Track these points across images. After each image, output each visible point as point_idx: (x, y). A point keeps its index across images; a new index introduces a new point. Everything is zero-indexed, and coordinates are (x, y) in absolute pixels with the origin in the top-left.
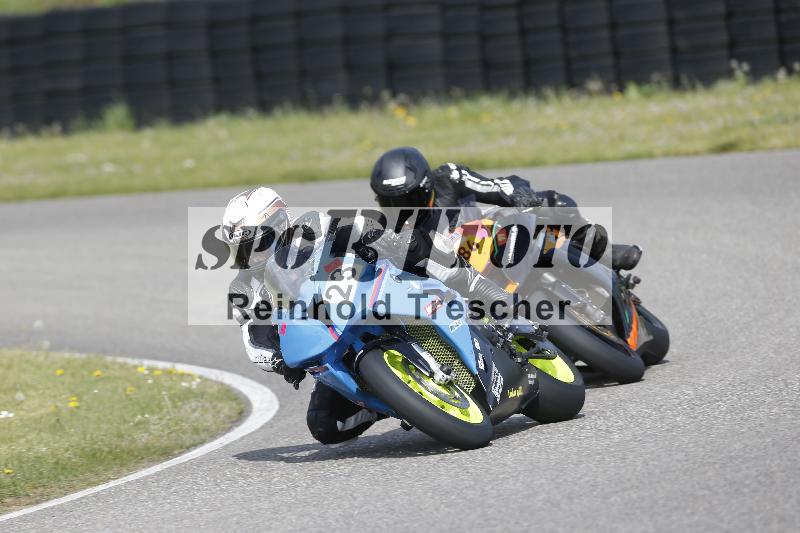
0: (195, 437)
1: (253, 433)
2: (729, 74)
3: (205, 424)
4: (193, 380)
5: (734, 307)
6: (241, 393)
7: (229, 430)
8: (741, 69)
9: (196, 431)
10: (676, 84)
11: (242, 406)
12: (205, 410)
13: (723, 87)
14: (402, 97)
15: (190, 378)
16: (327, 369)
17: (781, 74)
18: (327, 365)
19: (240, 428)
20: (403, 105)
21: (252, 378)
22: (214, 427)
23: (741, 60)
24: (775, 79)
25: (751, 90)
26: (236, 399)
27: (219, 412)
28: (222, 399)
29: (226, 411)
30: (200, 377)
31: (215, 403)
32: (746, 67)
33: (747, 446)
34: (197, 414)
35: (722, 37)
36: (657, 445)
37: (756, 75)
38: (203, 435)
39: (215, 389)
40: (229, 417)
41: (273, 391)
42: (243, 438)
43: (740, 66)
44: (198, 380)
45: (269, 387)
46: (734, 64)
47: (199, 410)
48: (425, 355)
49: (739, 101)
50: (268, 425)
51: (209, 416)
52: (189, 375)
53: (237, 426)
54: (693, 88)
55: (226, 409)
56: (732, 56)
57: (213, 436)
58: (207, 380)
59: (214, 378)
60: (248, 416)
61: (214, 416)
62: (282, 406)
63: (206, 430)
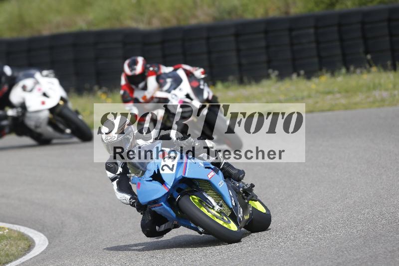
0: (7, 258)
1: (37, 256)
2: (268, 77)
3: (12, 252)
4: (5, 230)
5: (275, 192)
6: (29, 236)
7: (24, 255)
8: (274, 74)
9: (7, 255)
10: (241, 82)
11: (30, 243)
12: (11, 245)
13: (265, 83)
14: (104, 89)
15: (3, 229)
16: (162, 205)
17: (294, 76)
18: (162, 203)
19: (29, 254)
20: (105, 93)
21: (34, 229)
22: (16, 253)
23: (274, 69)
24: (291, 79)
25: (279, 84)
26: (27, 239)
27: (19, 246)
28: (20, 240)
29: (22, 245)
30: (8, 229)
31: (16, 241)
32: (276, 73)
33: (285, 261)
34: (7, 247)
35: (264, 58)
36: (239, 261)
37: (282, 77)
38: (11, 257)
39: (16, 234)
40: (24, 248)
41: (45, 235)
42: (31, 259)
43: (273, 72)
44: (7, 230)
45: (43, 234)
46: (270, 71)
47: (9, 245)
48: (209, 198)
49: (273, 90)
50: (43, 252)
51: (14, 248)
52: (3, 228)
53: (28, 253)
54: (250, 83)
55: (23, 244)
56: (269, 68)
57: (16, 258)
58: (11, 230)
59: (15, 229)
60: (33, 248)
61: (16, 248)
62: (50, 243)
63: (13, 255)
